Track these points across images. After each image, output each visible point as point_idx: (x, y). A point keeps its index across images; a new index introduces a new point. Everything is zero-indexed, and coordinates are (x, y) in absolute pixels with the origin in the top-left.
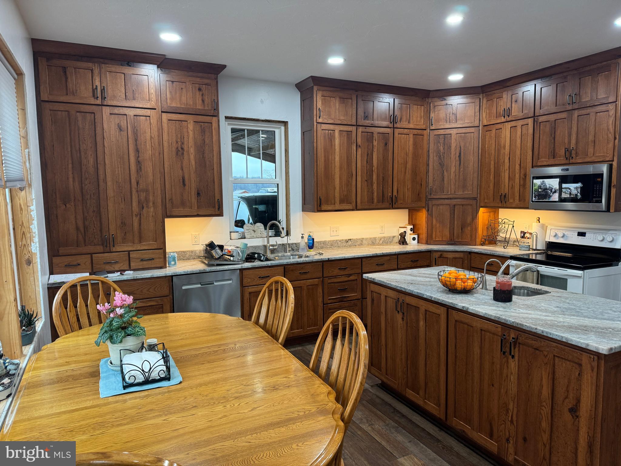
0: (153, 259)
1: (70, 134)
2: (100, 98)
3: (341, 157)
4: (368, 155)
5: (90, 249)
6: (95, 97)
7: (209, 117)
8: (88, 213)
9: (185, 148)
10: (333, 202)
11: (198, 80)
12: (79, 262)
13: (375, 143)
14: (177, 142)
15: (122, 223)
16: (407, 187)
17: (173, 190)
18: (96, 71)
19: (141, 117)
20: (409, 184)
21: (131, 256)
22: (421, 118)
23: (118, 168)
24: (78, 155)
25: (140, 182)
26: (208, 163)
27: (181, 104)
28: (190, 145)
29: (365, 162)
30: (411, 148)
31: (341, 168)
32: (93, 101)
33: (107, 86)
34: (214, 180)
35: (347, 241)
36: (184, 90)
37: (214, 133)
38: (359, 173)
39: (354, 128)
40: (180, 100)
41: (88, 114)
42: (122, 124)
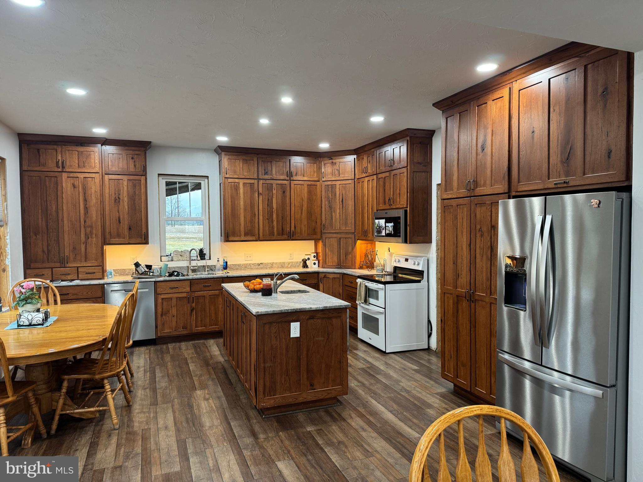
0: (94, 273)
1: (41, 191)
2: (61, 167)
3: (245, 202)
4: (268, 200)
5: (52, 265)
6: (58, 166)
7: (139, 177)
8: (51, 241)
9: (121, 198)
10: (239, 235)
11: (131, 152)
12: (43, 273)
13: (274, 192)
14: (115, 194)
15: (73, 248)
16: (303, 224)
17: (112, 226)
18: (59, 150)
19: (89, 179)
20: (305, 222)
21: (79, 270)
22: (314, 172)
23: (72, 212)
24: (46, 203)
25: (87, 221)
26: (137, 207)
27: (118, 168)
28: (124, 195)
29: (266, 205)
30: (306, 195)
31: (245, 210)
32: (56, 169)
33: (66, 159)
34: (141, 219)
35: (259, 265)
36: (121, 160)
37: (142, 187)
38: (261, 213)
39: (256, 181)
40: (118, 166)
41: (53, 178)
42: (75, 183)
